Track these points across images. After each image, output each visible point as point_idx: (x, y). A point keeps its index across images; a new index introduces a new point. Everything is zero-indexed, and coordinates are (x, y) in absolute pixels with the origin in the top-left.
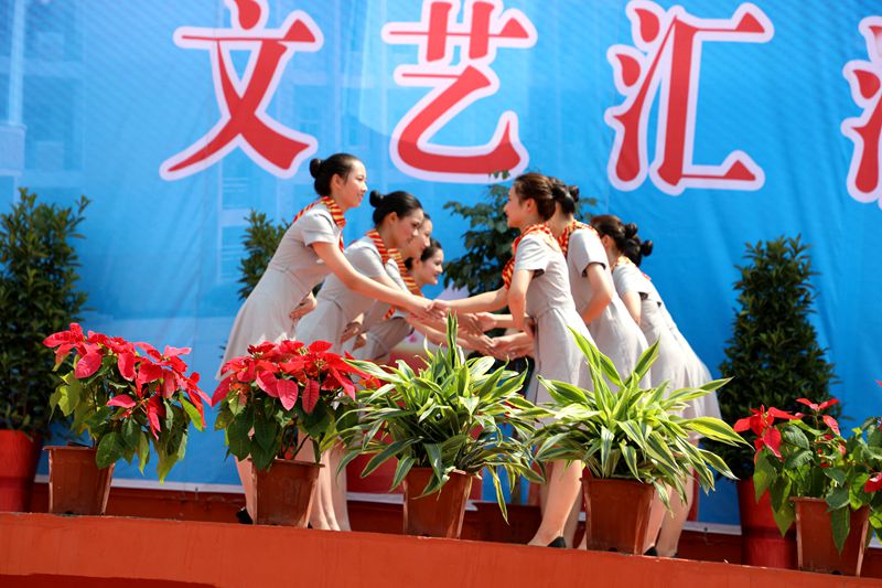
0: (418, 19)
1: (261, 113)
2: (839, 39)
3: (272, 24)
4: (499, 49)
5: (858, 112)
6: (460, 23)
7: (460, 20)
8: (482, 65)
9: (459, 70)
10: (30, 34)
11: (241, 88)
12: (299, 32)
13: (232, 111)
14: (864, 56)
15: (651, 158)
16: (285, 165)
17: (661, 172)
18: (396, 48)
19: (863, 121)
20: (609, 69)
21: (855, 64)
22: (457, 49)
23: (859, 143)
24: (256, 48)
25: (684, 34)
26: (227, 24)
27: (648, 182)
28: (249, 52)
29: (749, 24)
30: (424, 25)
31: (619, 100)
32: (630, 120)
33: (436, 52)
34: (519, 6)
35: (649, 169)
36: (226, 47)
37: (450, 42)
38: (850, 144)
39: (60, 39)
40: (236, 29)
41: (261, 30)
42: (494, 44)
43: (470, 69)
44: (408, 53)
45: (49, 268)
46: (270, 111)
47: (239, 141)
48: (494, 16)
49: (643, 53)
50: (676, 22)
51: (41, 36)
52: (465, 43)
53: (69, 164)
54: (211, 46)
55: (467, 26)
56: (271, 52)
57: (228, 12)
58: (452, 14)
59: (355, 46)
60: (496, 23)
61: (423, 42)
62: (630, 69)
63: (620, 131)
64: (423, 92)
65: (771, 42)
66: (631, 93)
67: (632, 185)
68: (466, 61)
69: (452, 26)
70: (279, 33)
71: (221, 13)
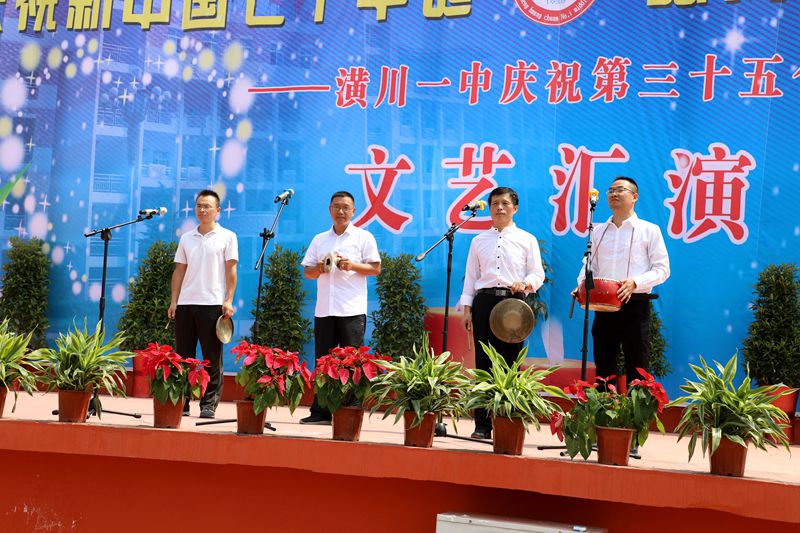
0: (458, 156)
1: (386, 203)
2: (661, 159)
3: (390, 161)
4: (497, 169)
5: (671, 195)
6: (478, 158)
7: (478, 156)
8: (489, 177)
9: (478, 180)
10: (280, 170)
11: (376, 192)
12: (403, 165)
13: (373, 203)
14: (674, 168)
15: (572, 220)
16: (398, 228)
17: (577, 226)
18: (448, 170)
19: (674, 199)
20: (551, 177)
21: (670, 172)
22: (477, 170)
23: (672, 210)
24: (383, 173)
25: (586, 159)
26: (370, 162)
27: (571, 231)
28: (379, 175)
29: (617, 154)
30: (461, 159)
31: (556, 192)
32: (561, 201)
33: (467, 172)
34: (506, 149)
35: (571, 225)
36: (369, 173)
37: (474, 167)
38: (668, 211)
39: (294, 172)
40: (374, 164)
41: (385, 164)
42: (495, 167)
43: (483, 179)
44: (454, 172)
45: (289, 280)
46: (390, 202)
47: (376, 217)
48: (494, 153)
49: (567, 169)
50: (582, 153)
51: (285, 172)
52: (481, 167)
53: (299, 231)
54: (362, 173)
55: (481, 159)
56: (390, 174)
57: (369, 156)
58: (474, 154)
59: (429, 170)
60: (495, 157)
61: (461, 167)
62: (561, 177)
63: (556, 207)
64: (461, 191)
65: (629, 162)
66: (561, 189)
67: (563, 233)
68: (481, 175)
69: (475, 158)
70: (394, 165)
71: (366, 157)
